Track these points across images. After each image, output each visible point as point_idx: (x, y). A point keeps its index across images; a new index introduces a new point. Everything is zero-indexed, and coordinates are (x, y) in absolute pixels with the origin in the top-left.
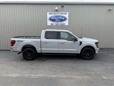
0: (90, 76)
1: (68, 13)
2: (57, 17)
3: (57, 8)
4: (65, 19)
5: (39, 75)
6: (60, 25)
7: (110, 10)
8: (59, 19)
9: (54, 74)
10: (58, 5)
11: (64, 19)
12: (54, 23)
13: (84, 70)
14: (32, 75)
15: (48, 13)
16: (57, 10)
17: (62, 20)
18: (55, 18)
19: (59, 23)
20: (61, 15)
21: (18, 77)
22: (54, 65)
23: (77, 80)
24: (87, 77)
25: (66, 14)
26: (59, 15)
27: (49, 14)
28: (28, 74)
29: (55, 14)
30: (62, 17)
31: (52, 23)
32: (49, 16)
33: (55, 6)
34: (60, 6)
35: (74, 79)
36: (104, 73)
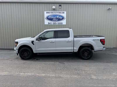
0: (79, 75)
1: (65, 12)
2: (54, 16)
3: (54, 7)
4: (63, 18)
5: (29, 74)
6: (57, 24)
7: (109, 9)
8: (56, 18)
9: (43, 73)
10: (55, 4)
11: (61, 18)
12: (52, 22)
13: (76, 69)
14: (21, 74)
15: (45, 12)
16: (54, 9)
17: (59, 20)
18: (52, 17)
19: (57, 23)
20: (58, 14)
21: (6, 75)
22: (46, 64)
23: (65, 79)
24: (76, 76)
25: (64, 13)
26: (57, 14)
27: (47, 13)
28: (18, 72)
29: (52, 13)
30: (60, 16)
31: (50, 22)
32: (46, 15)
33: (53, 4)
34: (58, 5)
35: (62, 78)
36: (95, 72)
